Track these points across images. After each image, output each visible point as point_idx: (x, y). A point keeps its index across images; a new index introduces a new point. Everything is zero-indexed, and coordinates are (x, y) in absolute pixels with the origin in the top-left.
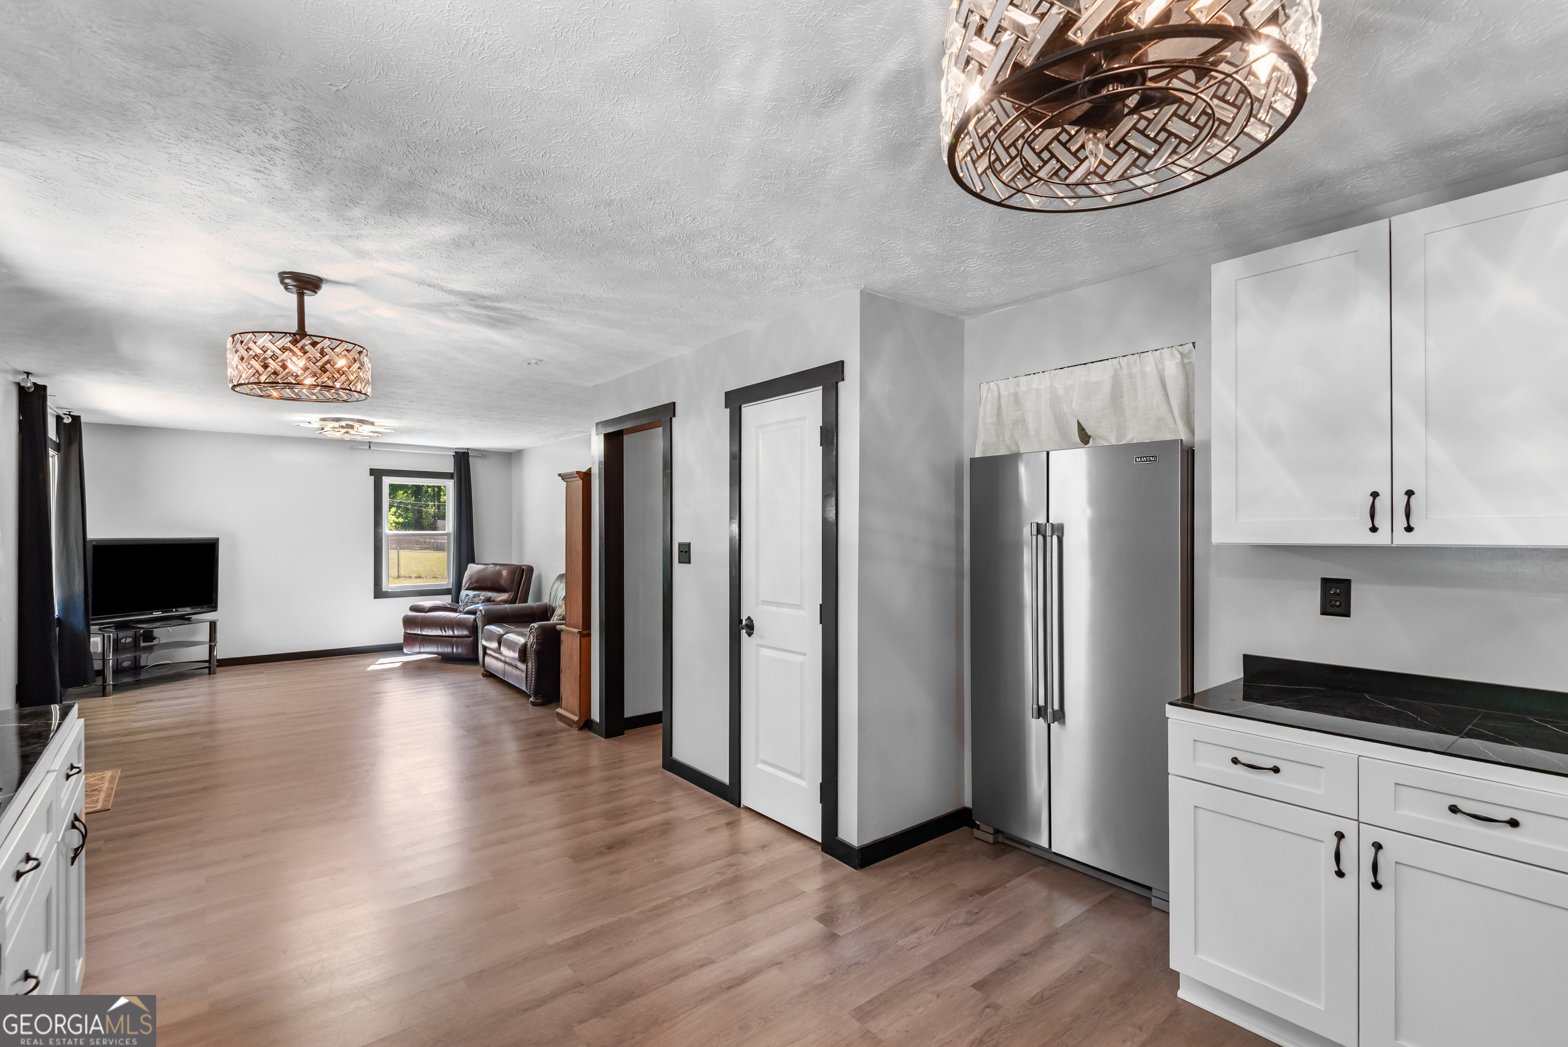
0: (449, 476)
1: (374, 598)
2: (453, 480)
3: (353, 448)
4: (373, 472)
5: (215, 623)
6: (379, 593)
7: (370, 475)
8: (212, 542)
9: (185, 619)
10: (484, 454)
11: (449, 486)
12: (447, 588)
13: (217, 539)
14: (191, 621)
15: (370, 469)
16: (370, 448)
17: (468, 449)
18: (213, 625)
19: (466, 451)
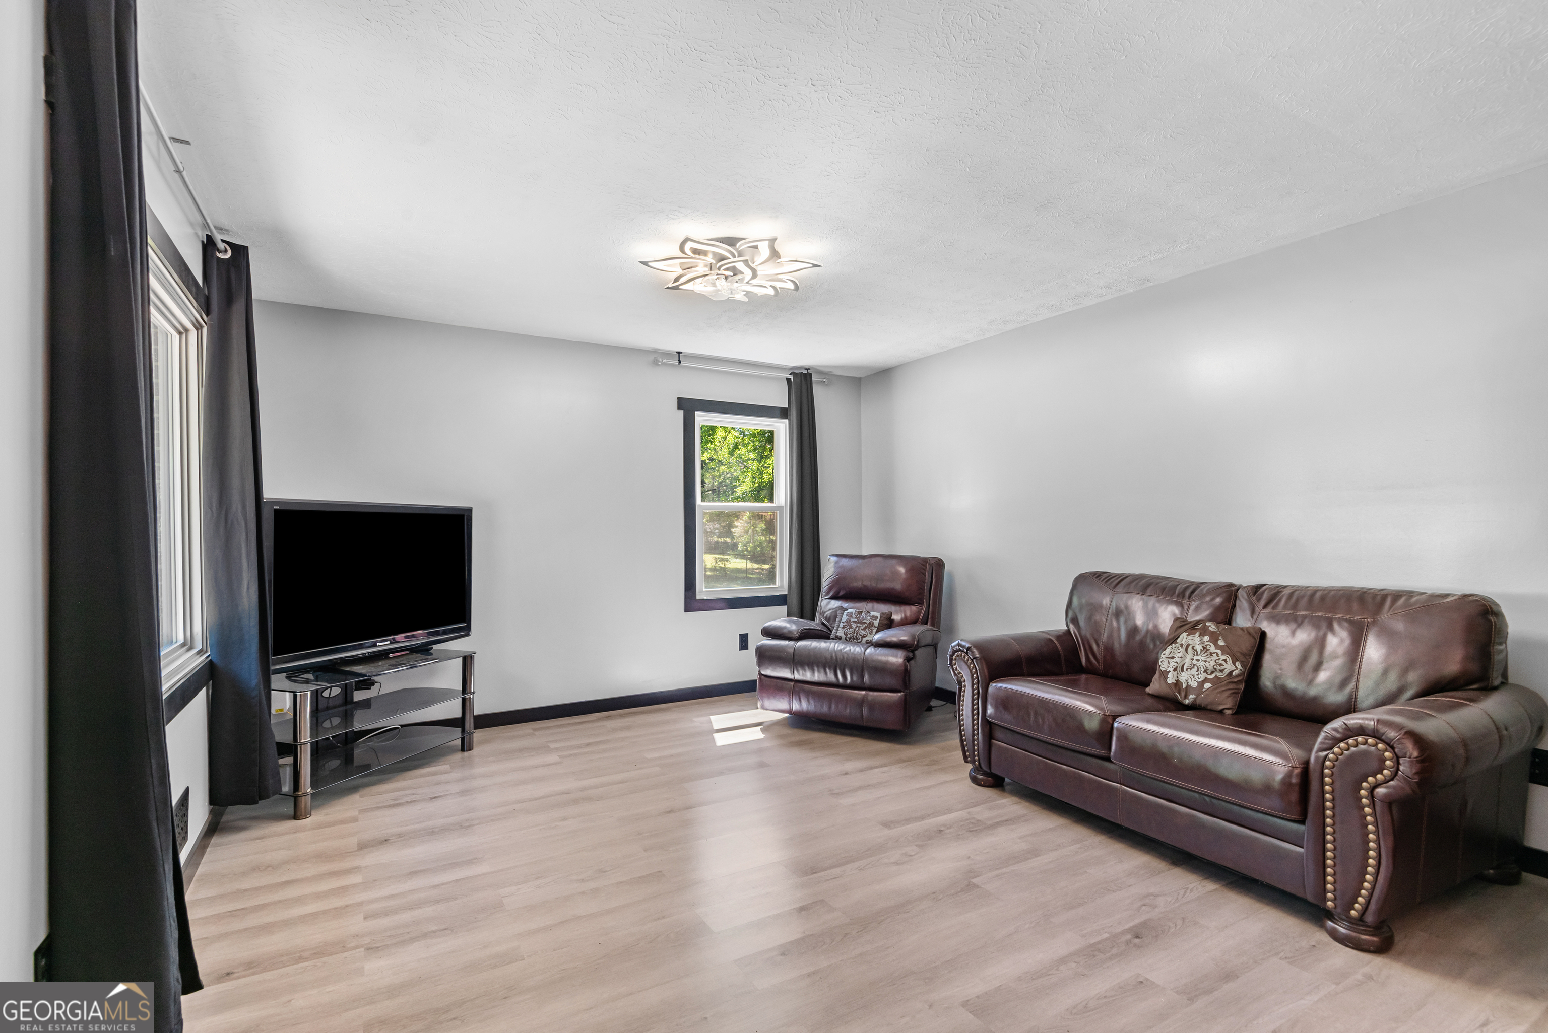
0: (783, 413)
1: (685, 612)
2: (787, 421)
3: (655, 363)
4: (682, 403)
5: (471, 657)
6: (692, 603)
7: (678, 409)
8: (458, 513)
9: (424, 650)
10: (831, 376)
11: (781, 428)
12: (780, 595)
13: (470, 510)
14: (432, 654)
15: (678, 398)
16: (680, 362)
17: (807, 369)
18: (467, 661)
19: (805, 372)
